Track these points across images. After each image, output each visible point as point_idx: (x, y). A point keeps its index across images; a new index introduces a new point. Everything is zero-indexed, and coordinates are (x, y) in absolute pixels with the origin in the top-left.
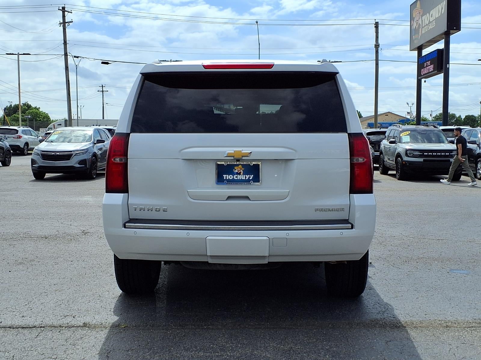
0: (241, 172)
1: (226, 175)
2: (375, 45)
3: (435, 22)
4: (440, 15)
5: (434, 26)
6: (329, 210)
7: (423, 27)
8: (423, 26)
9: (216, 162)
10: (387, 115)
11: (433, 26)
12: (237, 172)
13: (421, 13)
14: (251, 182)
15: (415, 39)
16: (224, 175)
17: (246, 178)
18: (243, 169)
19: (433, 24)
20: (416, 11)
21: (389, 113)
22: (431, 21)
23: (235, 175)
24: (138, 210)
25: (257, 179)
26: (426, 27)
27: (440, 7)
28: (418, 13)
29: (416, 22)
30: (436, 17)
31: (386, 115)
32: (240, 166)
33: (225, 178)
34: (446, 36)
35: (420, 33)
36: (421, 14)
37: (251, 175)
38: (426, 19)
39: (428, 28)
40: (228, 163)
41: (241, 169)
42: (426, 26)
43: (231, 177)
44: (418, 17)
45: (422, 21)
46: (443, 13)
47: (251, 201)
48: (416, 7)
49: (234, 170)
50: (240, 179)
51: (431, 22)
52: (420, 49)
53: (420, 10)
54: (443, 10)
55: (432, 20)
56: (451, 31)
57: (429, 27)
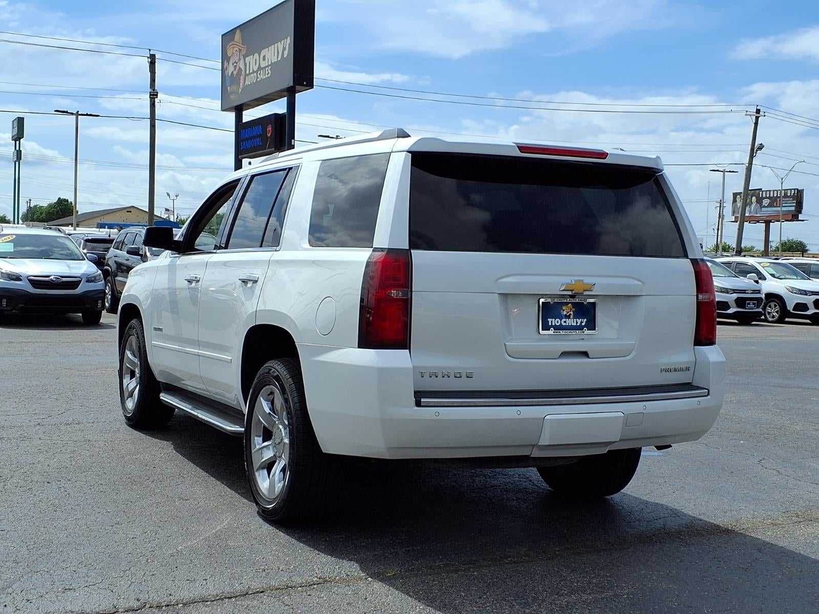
0: (570, 314)
1: (551, 320)
2: (150, 92)
3: (270, 69)
4: (279, 59)
5: (269, 75)
6: (675, 370)
7: (246, 75)
8: (248, 72)
9: (539, 298)
10: (130, 212)
11: (267, 76)
12: (566, 315)
13: (242, 51)
14: (585, 330)
15: (232, 93)
16: (549, 320)
17: (577, 323)
18: (574, 310)
19: (267, 72)
20: (231, 47)
21: (132, 208)
22: (262, 66)
23: (563, 318)
24: (427, 376)
25: (591, 325)
26: (252, 75)
27: (280, 46)
28: (236, 51)
29: (233, 64)
30: (273, 62)
31: (127, 212)
32: (570, 305)
33: (550, 324)
34: (290, 93)
35: (241, 84)
36: (244, 52)
37: (584, 319)
38: (252, 62)
39: (258, 78)
40: (556, 301)
41: (571, 309)
42: (252, 73)
43: (558, 322)
44: (238, 58)
45: (246, 64)
46: (285, 56)
47: (589, 358)
48: (233, 40)
49: (562, 311)
50: (570, 324)
51: (264, 68)
52: (239, 110)
53: (241, 46)
54: (286, 53)
55: (264, 66)
56: (298, 87)
57: (259, 76)
